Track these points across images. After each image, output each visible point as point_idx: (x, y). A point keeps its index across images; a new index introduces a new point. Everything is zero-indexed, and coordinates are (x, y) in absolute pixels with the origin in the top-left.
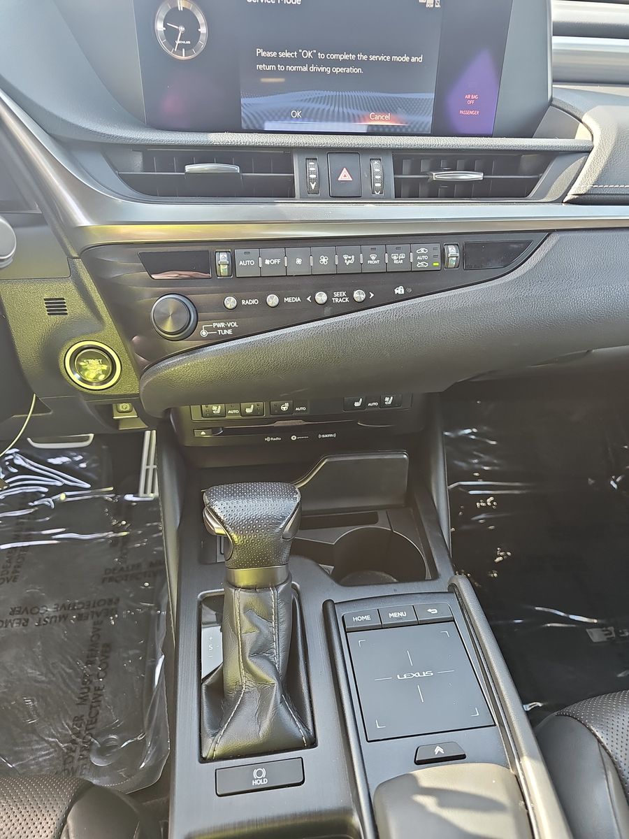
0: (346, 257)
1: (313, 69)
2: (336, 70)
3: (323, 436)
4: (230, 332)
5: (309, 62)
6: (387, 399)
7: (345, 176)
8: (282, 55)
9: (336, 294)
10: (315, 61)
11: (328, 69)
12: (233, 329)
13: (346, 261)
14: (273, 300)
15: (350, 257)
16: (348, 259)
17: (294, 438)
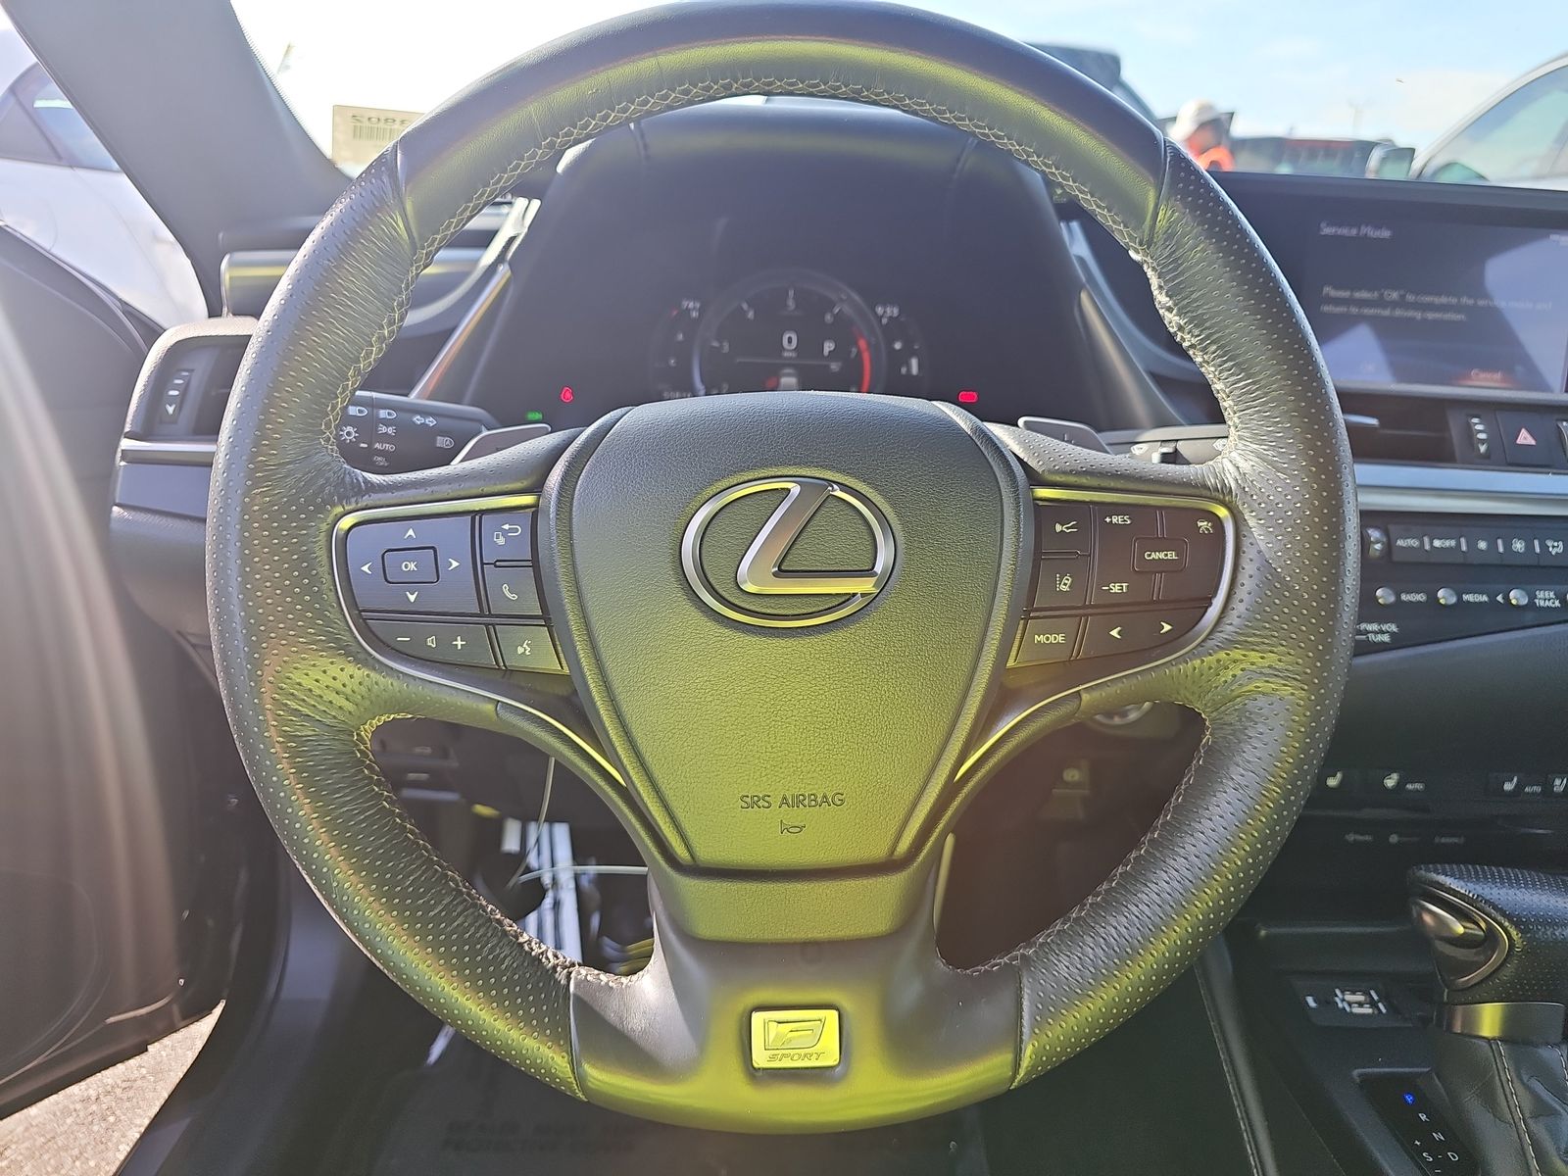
0: (1549, 543)
1: (1398, 313)
2: (1430, 316)
3: (1443, 840)
4: (1386, 638)
5: (1394, 305)
6: (1557, 782)
7: (1525, 438)
8: (1357, 295)
9: (1540, 594)
10: (1401, 303)
11: (1418, 315)
12: (1392, 634)
13: (1551, 549)
14: (1445, 596)
15: (1556, 544)
16: (1553, 547)
17: (1394, 839)
